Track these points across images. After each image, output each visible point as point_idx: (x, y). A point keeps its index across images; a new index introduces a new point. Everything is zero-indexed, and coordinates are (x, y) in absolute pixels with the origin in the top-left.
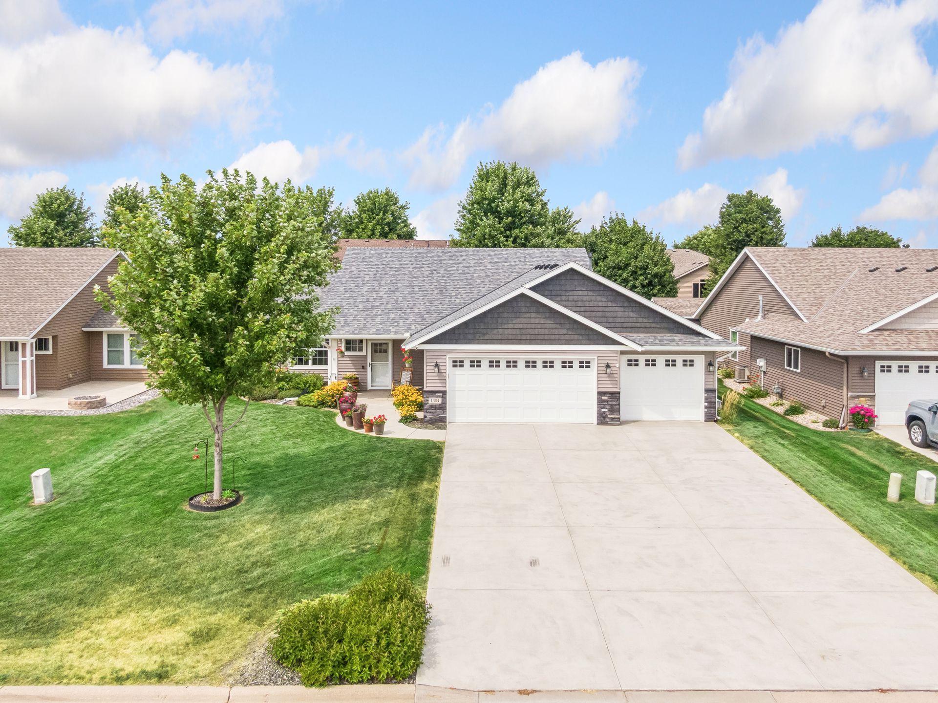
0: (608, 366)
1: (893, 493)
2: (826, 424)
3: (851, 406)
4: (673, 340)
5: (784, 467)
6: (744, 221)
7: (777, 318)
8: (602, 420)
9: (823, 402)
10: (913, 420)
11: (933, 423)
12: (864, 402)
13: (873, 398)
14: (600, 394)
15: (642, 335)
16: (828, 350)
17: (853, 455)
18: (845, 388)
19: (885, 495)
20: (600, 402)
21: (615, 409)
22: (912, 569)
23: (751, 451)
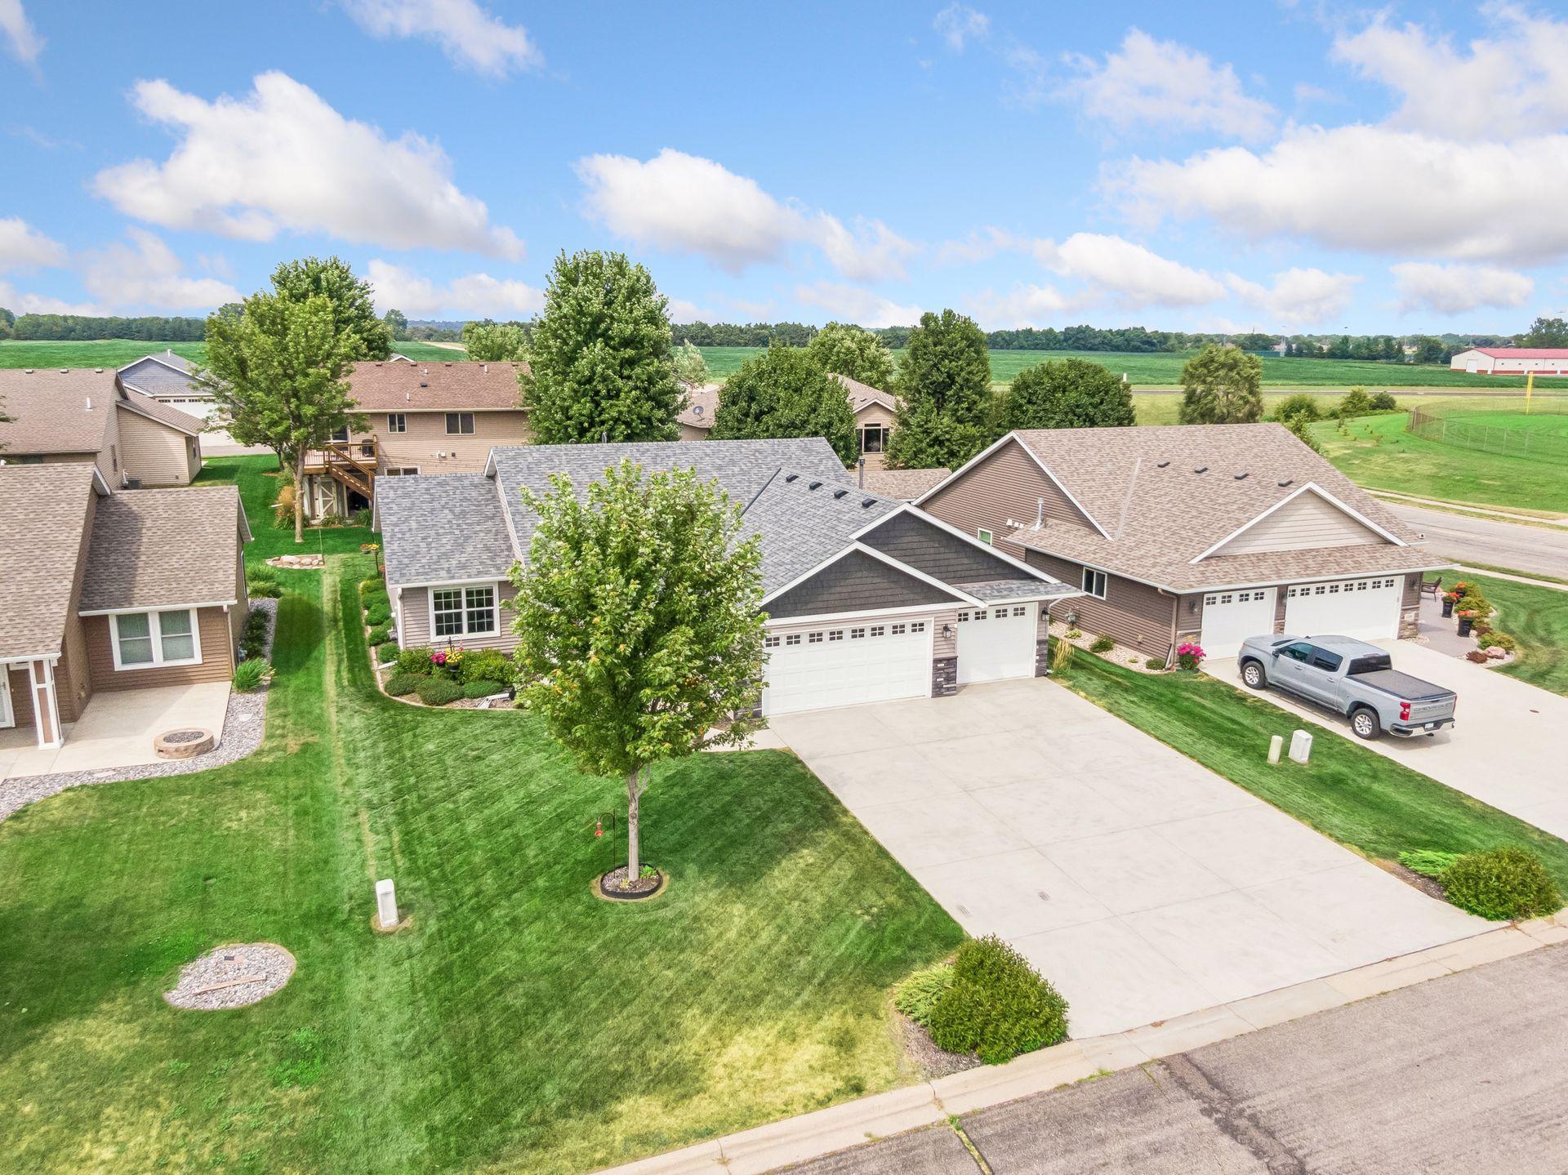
0: (946, 629)
1: (1274, 755)
2: (1150, 665)
3: (1179, 645)
4: (1011, 590)
5: (1158, 734)
6: (945, 355)
7: (1063, 528)
8: (938, 691)
9: (1140, 638)
10: (1247, 661)
11: (1274, 665)
12: (1190, 640)
13: (1199, 634)
14: (936, 661)
15: (977, 585)
16: (1161, 586)
17: (1204, 707)
18: (1174, 626)
19: (1264, 757)
20: (936, 670)
21: (951, 678)
22: (1339, 840)
23: (1111, 715)
